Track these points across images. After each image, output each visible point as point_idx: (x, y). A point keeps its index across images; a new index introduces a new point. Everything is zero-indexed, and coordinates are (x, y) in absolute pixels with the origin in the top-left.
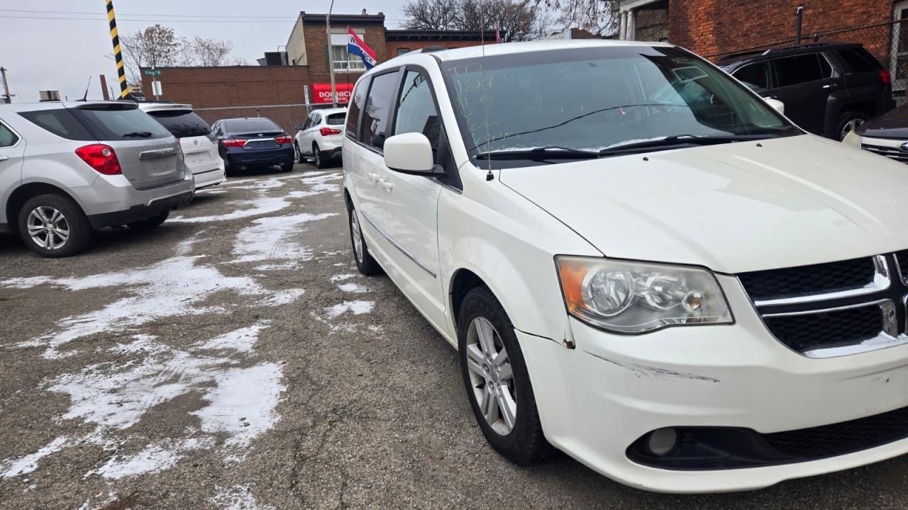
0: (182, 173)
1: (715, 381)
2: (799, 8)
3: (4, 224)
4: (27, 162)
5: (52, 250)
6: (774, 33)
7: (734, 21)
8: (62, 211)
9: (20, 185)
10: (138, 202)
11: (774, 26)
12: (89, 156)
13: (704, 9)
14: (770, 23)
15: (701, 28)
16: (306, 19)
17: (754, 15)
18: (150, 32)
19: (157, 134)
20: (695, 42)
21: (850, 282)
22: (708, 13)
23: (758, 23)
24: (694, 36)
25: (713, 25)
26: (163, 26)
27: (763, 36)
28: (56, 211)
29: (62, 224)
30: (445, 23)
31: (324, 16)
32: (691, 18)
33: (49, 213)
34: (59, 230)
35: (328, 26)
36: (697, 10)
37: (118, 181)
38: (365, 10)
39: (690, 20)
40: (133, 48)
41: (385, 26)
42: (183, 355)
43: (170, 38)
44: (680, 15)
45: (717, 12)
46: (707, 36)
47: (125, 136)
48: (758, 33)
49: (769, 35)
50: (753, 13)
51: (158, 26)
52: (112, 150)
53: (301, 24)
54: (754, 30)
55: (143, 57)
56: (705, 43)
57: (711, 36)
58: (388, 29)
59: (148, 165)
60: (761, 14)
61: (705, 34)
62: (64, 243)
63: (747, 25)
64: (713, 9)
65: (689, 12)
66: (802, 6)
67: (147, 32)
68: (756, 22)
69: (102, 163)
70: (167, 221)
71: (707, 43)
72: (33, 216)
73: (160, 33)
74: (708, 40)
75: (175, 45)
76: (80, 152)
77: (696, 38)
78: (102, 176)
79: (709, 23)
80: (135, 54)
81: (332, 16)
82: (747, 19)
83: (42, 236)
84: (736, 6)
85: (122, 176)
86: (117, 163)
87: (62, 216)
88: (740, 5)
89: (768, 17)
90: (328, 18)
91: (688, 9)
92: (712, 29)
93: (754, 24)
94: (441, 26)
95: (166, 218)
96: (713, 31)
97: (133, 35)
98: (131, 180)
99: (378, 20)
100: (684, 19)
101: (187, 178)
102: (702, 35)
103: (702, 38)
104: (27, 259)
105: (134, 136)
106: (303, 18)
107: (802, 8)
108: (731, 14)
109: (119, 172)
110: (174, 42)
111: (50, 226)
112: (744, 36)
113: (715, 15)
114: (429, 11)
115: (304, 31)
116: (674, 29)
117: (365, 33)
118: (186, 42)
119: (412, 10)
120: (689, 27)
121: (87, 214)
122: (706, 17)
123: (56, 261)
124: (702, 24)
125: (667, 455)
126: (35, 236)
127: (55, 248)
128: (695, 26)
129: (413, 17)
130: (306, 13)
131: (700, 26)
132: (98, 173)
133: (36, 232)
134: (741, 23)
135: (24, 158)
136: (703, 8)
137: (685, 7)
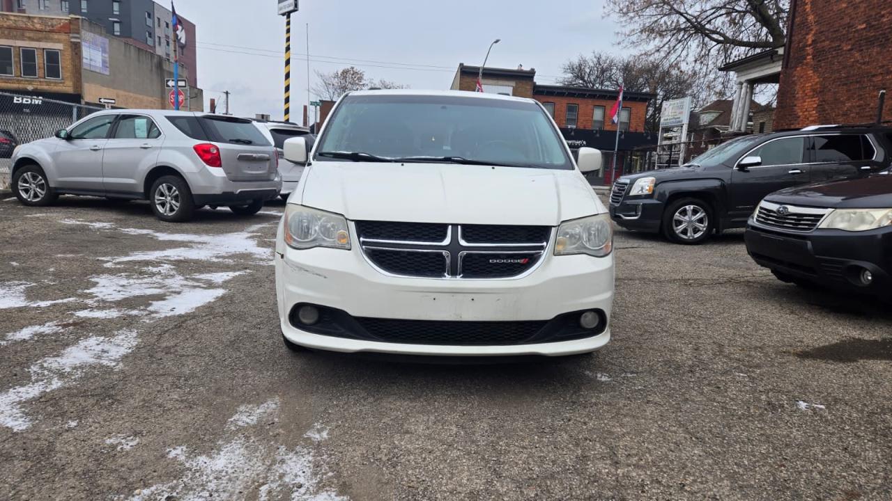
0: (274, 175)
1: (325, 277)
2: (881, 92)
3: (142, 193)
4: (163, 151)
5: (167, 216)
6: (871, 115)
7: (837, 100)
8: (179, 189)
9: (154, 166)
10: (229, 190)
11: (872, 108)
12: (202, 152)
13: (811, 86)
14: (869, 105)
15: (806, 104)
16: (463, 70)
17: (855, 96)
18: (345, 72)
19: (257, 142)
20: (799, 117)
21: (426, 237)
22: (814, 90)
23: (858, 104)
24: (799, 111)
25: (817, 102)
26: (357, 69)
27: (861, 117)
28: (174, 188)
29: (176, 198)
30: (602, 83)
31: (478, 68)
32: (797, 93)
33: (170, 189)
34: (174, 202)
35: (480, 77)
36: (803, 87)
37: (218, 172)
38: (521, 66)
39: (797, 96)
40: (330, 84)
41: (535, 80)
42: (181, 277)
43: (360, 79)
44: (789, 89)
45: (822, 90)
46: (811, 113)
47: (230, 140)
48: (857, 114)
49: (867, 116)
50: (855, 93)
51: (352, 68)
52: (218, 149)
53: (459, 74)
54: (854, 111)
55: (336, 92)
56: (808, 119)
57: (814, 112)
58: (537, 84)
59: (244, 165)
60: (861, 95)
61: (809, 109)
62: (174, 213)
63: (848, 105)
64: (818, 86)
65: (797, 87)
66: (884, 89)
67: (343, 73)
68: (856, 102)
69: (210, 157)
70: (259, 212)
71: (810, 119)
72: (160, 190)
73: (353, 74)
74: (811, 116)
75: (363, 85)
76: (197, 148)
77: (801, 114)
78: (208, 167)
79: (814, 99)
80: (330, 90)
81: (484, 69)
82: (848, 99)
83: (163, 205)
84: (839, 85)
85: (221, 168)
86: (219, 159)
87: (177, 192)
88: (843, 85)
89: (868, 99)
90: (481, 70)
91: (796, 85)
92: (815, 105)
93: (854, 104)
94: (597, 85)
95: (259, 210)
96: (816, 108)
97: (332, 74)
98: (227, 173)
99: (530, 75)
100: (791, 94)
101: (276, 179)
102: (806, 110)
103: (805, 113)
104: (151, 220)
105: (238, 141)
106: (461, 69)
107: (884, 91)
108: (834, 93)
109: (220, 166)
110: (363, 82)
111: (169, 198)
112: (843, 115)
113: (820, 92)
114: (588, 71)
115: (460, 80)
116: (782, 103)
117: (514, 85)
118: (372, 83)
119: (572, 69)
120: (796, 102)
121: (193, 193)
122: (811, 93)
123: (167, 224)
124: (807, 100)
125: (311, 325)
126: (159, 204)
127: (169, 215)
128: (801, 101)
129: (570, 75)
130: (465, 65)
131: (805, 102)
132: (205, 164)
133: (159, 202)
134: (843, 103)
135: (161, 148)
136: (810, 84)
137: (793, 82)
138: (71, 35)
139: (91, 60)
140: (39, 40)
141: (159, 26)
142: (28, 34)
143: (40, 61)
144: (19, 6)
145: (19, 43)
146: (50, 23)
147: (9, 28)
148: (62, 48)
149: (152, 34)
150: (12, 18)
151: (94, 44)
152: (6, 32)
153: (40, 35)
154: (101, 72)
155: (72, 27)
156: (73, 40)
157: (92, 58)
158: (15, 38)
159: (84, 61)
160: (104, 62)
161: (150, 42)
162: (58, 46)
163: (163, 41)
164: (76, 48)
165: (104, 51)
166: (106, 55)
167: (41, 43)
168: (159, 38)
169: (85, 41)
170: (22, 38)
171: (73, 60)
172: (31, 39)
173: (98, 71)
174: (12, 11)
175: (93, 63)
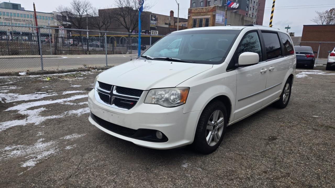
97: (324, 12)
138: (213, 12)
139: (218, 20)
140: (204, 15)
141: (251, 3)
142: (202, 14)
143: (204, 22)
144: (209, 4)
145: (199, 17)
146: (208, 9)
147: (197, 13)
148: (210, 17)
149: (248, 7)
150: (198, 9)
151: (220, 14)
152: (196, 14)
153: (205, 14)
154: (222, 23)
155: (214, 9)
156: (214, 14)
157: (219, 19)
158: (198, 16)
159: (216, 20)
160: (223, 20)
161: (247, 9)
162: (209, 16)
163: (252, 9)
164: (214, 16)
165: (223, 16)
166: (224, 18)
167: (205, 16)
168: (251, 7)
169: (217, 13)
170: (200, 15)
171: (213, 21)
172: (202, 15)
173: (220, 23)
174: (207, 6)
175: (219, 21)
